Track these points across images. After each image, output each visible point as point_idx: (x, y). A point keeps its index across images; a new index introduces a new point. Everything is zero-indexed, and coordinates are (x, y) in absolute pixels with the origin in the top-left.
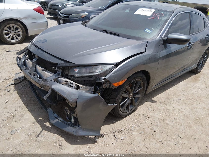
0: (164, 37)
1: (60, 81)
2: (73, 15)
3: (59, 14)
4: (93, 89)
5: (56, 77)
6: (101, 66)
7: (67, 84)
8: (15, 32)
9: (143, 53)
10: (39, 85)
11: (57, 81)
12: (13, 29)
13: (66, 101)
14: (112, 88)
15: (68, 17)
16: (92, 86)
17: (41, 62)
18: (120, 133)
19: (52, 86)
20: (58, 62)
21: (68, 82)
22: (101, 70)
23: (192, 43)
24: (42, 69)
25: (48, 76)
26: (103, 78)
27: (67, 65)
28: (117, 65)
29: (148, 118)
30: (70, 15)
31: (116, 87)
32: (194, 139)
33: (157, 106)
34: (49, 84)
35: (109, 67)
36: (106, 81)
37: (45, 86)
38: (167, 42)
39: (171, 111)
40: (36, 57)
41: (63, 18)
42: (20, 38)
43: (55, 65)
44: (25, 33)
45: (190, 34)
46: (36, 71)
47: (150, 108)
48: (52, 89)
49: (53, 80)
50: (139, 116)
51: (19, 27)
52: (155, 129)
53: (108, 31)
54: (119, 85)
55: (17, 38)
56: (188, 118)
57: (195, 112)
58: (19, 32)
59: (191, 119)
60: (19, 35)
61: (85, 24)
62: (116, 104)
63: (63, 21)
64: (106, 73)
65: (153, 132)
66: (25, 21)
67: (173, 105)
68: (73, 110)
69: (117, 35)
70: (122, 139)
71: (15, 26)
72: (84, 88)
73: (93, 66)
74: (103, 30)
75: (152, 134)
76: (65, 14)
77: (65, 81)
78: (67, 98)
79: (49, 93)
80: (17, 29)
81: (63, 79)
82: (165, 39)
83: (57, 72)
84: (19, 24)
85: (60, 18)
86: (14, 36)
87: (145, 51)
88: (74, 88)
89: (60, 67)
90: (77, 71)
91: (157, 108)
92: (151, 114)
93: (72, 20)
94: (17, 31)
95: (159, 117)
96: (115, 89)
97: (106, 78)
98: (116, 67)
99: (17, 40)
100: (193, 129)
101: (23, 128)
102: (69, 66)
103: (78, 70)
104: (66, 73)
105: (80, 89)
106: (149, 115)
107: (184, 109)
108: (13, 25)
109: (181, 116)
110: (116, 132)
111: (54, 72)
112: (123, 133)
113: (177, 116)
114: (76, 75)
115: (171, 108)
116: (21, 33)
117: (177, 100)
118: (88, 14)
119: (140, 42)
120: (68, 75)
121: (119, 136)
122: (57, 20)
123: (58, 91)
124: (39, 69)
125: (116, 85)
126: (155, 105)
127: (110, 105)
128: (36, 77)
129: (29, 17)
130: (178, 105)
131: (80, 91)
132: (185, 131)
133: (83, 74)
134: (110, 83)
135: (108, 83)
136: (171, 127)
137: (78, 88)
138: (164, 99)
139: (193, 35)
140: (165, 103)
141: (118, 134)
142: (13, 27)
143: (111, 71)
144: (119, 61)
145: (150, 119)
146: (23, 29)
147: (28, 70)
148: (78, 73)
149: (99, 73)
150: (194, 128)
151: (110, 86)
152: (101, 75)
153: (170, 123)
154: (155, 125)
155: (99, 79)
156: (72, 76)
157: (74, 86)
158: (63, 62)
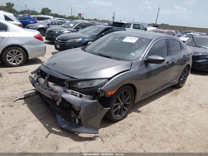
0: (146, 58)
1: (68, 92)
2: (69, 41)
3: (56, 39)
4: (92, 98)
5: (65, 89)
6: (98, 80)
7: (73, 94)
8: (17, 57)
9: (129, 70)
10: (51, 96)
11: (65, 92)
12: (15, 53)
13: (73, 106)
14: (107, 96)
15: (65, 42)
16: (91, 95)
17: (52, 79)
18: (107, 137)
19: (62, 95)
20: (66, 78)
21: (73, 92)
22: (98, 83)
23: (170, 63)
24: (53, 84)
25: (58, 89)
26: (100, 89)
27: (73, 80)
28: (110, 79)
29: (131, 125)
30: (66, 40)
31: (110, 96)
32: (168, 141)
33: (139, 116)
34: (59, 94)
35: (104, 80)
36: (102, 91)
37: (56, 96)
38: (147, 62)
39: (151, 120)
40: (48, 75)
41: (60, 43)
42: (21, 61)
43: (64, 80)
44: (25, 57)
45: (167, 56)
46: (48, 86)
47: (133, 118)
48: (62, 98)
49: (62, 91)
50: (123, 124)
51: (21, 52)
52: (136, 134)
53: (102, 55)
54: (111, 94)
55: (18, 61)
56: (165, 125)
57: (172, 121)
58: (21, 56)
59: (168, 126)
60: (20, 59)
61: (84, 49)
62: (110, 108)
63: (59, 46)
64: (101, 85)
65: (134, 136)
66: (26, 47)
67: (154, 115)
68: (77, 113)
69: (110, 58)
70: (108, 141)
71: (17, 51)
72: (86, 97)
73: (92, 80)
74: (99, 54)
75: (133, 138)
76: (61, 40)
77: (72, 92)
78: (74, 104)
79: (60, 100)
80: (18, 53)
81: (70, 91)
82: (146, 60)
83: (65, 85)
84: (21, 49)
85: (57, 43)
86: (16, 59)
87: (131, 69)
88: (79, 97)
89: (68, 81)
90: (79, 84)
91: (139, 118)
92: (134, 122)
93: (67, 45)
94: (19, 55)
95: (140, 125)
96: (109, 97)
97: (102, 88)
98: (109, 81)
99: (18, 63)
100: (168, 133)
101: (26, 135)
102: (74, 81)
103: (81, 84)
104: (72, 86)
105: (83, 97)
106: (132, 123)
107: (162, 118)
108: (15, 50)
109: (159, 124)
110: (103, 136)
111: (63, 86)
112: (109, 138)
113: (156, 123)
114: (80, 87)
115: (151, 117)
116: (22, 57)
117: (157, 111)
118: (82, 39)
119: (127, 63)
120: (73, 88)
121: (106, 139)
122: (54, 45)
123: (67, 99)
124: (51, 84)
125: (109, 94)
126: (138, 115)
127: (105, 109)
128: (48, 90)
129: (30, 43)
130: (158, 115)
131: (83, 99)
132: (161, 135)
133: (85, 86)
134: (105, 92)
135: (103, 92)
136: (150, 132)
137: (81, 96)
138: (146, 110)
139: (170, 56)
140: (147, 113)
141: (105, 138)
142: (15, 51)
143: (105, 84)
144: (111, 76)
145: (132, 126)
146: (24, 53)
147: (41, 86)
148: (81, 85)
149: (96, 85)
150: (170, 133)
151: (105, 95)
152: (98, 87)
153: (149, 130)
154: (136, 131)
155: (97, 90)
156: (76, 88)
157: (78, 95)
158: (70, 78)
